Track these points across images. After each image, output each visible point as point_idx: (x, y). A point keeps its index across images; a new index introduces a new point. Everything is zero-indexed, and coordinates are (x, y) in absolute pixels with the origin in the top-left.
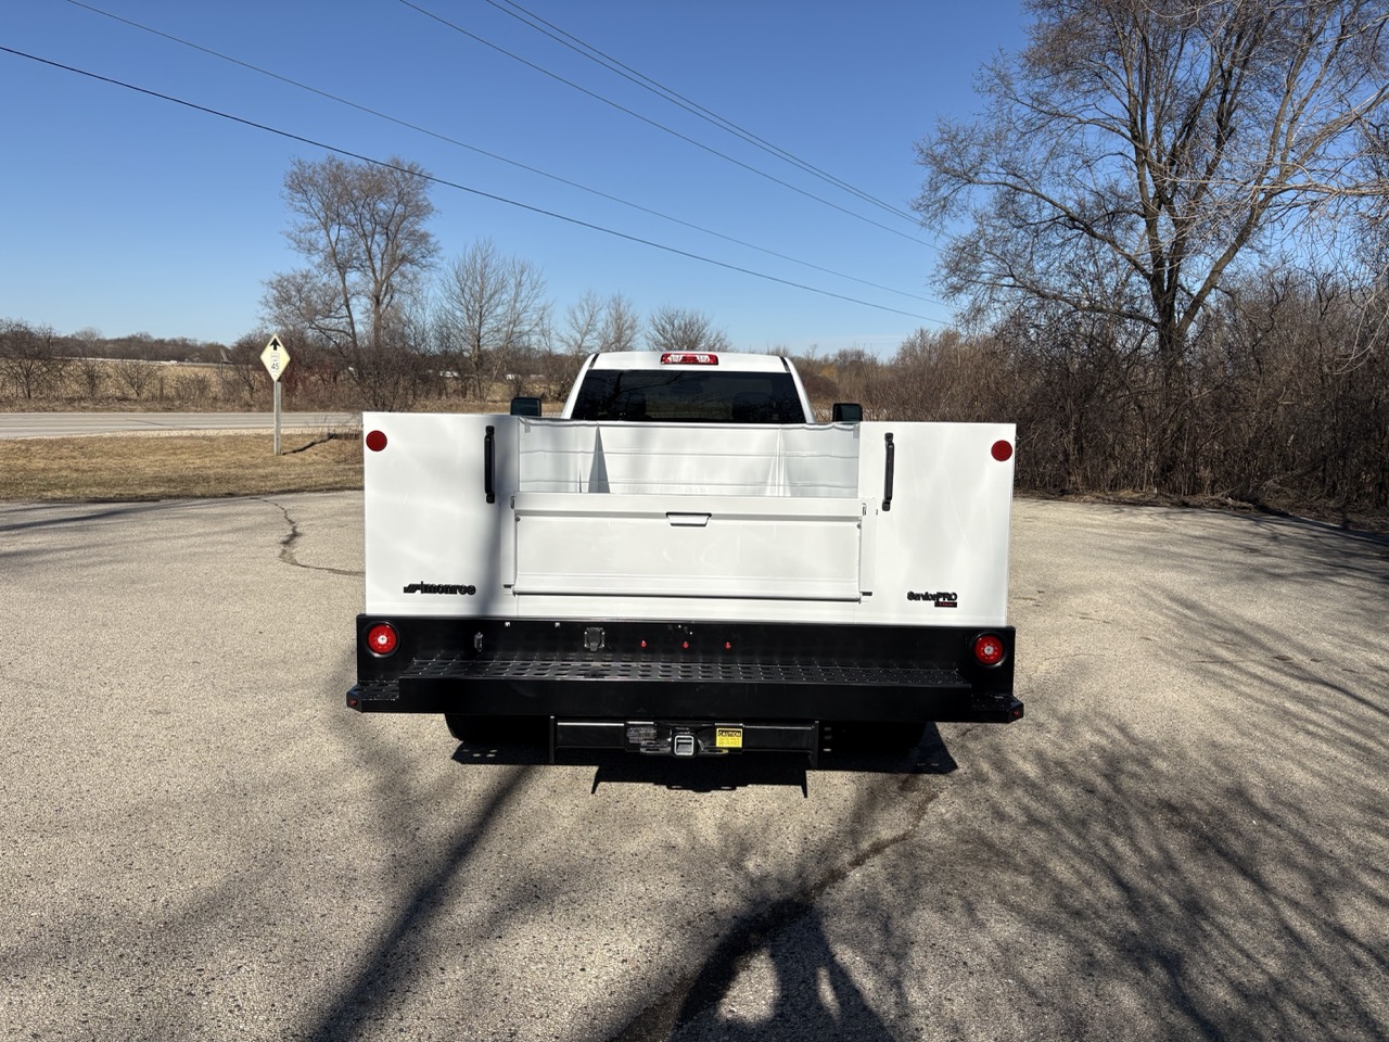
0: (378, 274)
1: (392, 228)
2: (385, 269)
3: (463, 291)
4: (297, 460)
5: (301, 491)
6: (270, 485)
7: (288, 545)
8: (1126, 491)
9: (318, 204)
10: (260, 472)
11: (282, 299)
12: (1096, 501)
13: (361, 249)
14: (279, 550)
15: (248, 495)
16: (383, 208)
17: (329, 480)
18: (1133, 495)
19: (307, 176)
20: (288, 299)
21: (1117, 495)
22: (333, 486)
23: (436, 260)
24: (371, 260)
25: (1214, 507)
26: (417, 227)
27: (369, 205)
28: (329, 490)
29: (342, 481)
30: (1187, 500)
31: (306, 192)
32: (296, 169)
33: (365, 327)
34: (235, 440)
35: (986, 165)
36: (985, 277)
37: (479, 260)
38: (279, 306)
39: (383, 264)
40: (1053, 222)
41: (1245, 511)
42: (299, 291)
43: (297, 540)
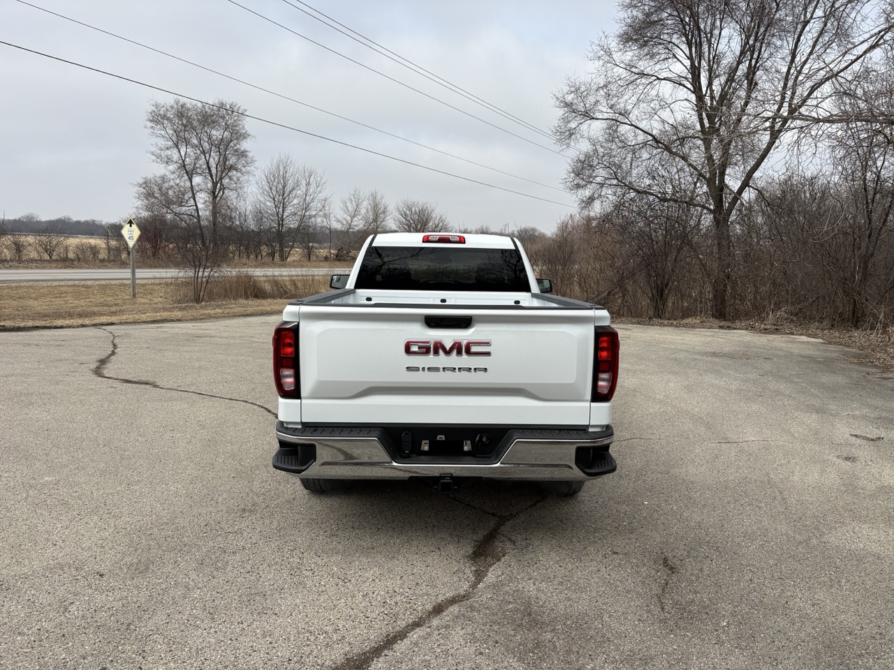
0: (214, 178)
1: (222, 147)
2: (219, 174)
3: (271, 189)
4: (147, 301)
5: (134, 323)
6: (114, 319)
7: (103, 362)
8: (690, 319)
9: (171, 132)
10: (113, 309)
11: (149, 195)
12: (671, 325)
13: (202, 161)
14: (94, 366)
15: (95, 325)
16: (216, 134)
17: (158, 314)
18: (696, 321)
19: (162, 113)
20: (153, 195)
21: (686, 321)
22: (159, 318)
23: (253, 168)
24: (209, 168)
25: (747, 329)
26: (238, 146)
27: (206, 132)
28: (154, 322)
29: (166, 315)
30: (730, 324)
31: (163, 124)
32: (154, 108)
33: (205, 212)
34: (105, 288)
35: (600, 108)
36: (599, 179)
37: (281, 168)
38: (147, 199)
39: (217, 171)
40: (645, 144)
41: (766, 331)
42: (160, 189)
43: (112, 357)
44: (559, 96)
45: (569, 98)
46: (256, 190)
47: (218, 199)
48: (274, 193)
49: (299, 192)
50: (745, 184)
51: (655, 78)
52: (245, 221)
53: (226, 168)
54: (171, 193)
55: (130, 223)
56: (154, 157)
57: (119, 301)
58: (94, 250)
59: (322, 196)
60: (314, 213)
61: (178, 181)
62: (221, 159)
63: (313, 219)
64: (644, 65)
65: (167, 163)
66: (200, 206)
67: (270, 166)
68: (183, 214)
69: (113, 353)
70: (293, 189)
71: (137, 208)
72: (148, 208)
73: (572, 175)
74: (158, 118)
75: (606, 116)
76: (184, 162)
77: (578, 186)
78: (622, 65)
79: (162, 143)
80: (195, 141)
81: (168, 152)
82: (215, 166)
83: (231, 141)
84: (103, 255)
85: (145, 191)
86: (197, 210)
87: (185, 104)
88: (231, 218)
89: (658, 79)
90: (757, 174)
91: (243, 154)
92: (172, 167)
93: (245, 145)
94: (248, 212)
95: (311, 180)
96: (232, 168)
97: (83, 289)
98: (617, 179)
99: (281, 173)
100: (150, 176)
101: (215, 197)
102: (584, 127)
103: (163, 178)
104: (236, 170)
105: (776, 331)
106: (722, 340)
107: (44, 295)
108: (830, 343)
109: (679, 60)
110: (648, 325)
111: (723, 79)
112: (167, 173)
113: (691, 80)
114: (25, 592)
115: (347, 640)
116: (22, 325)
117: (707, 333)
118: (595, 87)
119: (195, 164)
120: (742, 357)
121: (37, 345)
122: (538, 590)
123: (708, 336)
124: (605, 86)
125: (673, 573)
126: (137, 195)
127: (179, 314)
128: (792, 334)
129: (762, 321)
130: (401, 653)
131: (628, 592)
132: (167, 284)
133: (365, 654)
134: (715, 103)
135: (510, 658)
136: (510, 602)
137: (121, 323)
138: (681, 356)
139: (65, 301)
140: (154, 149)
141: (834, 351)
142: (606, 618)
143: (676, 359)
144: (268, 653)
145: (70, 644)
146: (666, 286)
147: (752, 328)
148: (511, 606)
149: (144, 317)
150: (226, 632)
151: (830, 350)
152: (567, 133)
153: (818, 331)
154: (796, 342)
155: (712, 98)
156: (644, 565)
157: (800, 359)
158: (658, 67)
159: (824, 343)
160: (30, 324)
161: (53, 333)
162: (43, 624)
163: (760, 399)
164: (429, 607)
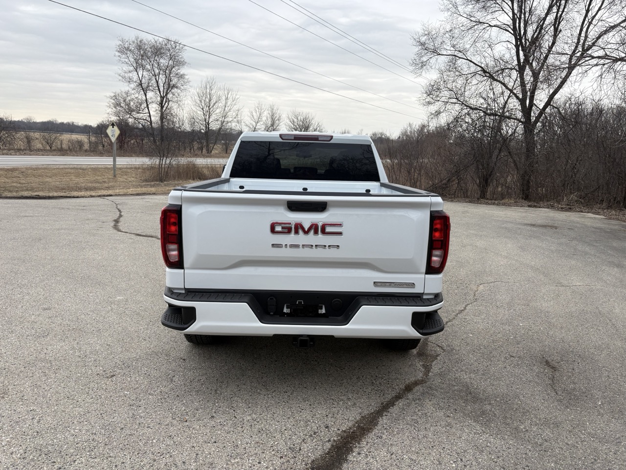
0: (162, 93)
1: (167, 71)
2: (165, 91)
3: (201, 102)
4: (124, 180)
5: (125, 195)
6: (110, 192)
7: (117, 221)
8: (507, 200)
9: (133, 60)
10: (106, 185)
11: (117, 105)
12: (494, 204)
13: (154, 81)
14: (112, 224)
15: (99, 196)
16: (164, 62)
17: (138, 189)
18: (511, 201)
19: (126, 46)
20: (120, 104)
21: (503, 201)
22: (140, 192)
23: (188, 87)
24: (158, 86)
25: (548, 208)
26: (179, 71)
27: (156, 60)
28: (138, 194)
29: (144, 190)
30: (536, 204)
31: (127, 54)
32: (121, 43)
33: (155, 118)
34: (95, 170)
35: (445, 46)
36: (443, 99)
37: (208, 87)
38: (115, 107)
39: (164, 89)
40: (475, 74)
41: (562, 209)
42: (124, 101)
43: (121, 219)
44: (416, 37)
45: (423, 39)
46: (190, 102)
47: (164, 108)
48: (203, 105)
49: (220, 104)
50: (548, 104)
51: (488, 25)
52: (183, 124)
53: (170, 87)
54: (132, 104)
55: (113, 125)
56: (120, 78)
57: (106, 180)
58: (80, 144)
59: (236, 108)
60: (231, 119)
61: (137, 95)
62: (167, 80)
63: (229, 124)
64: (480, 15)
65: (129, 82)
66: (152, 113)
67: (200, 85)
68: (140, 119)
69: (121, 216)
70: (216, 102)
71: (108, 113)
72: (117, 114)
73: (425, 95)
74: (124, 50)
75: (449, 53)
76: (141, 81)
77: (429, 103)
78: (465, 16)
79: (126, 68)
80: (148, 67)
81: (131, 75)
82: (163, 85)
83: (174, 67)
84: (86, 146)
85: (113, 101)
86: (150, 116)
87: (142, 40)
88: (173, 122)
89: (490, 26)
90: (557, 97)
91: (181, 77)
92: (133, 85)
93: (182, 71)
94: (185, 118)
95: (229, 96)
96: (174, 86)
97: (80, 171)
98: (457, 98)
99: (208, 91)
100: (118, 91)
101: (162, 107)
102: (433, 61)
103: (127, 93)
104: (177, 87)
105: (570, 209)
106: (533, 215)
107: (55, 175)
108: (610, 219)
109: (505, 12)
110: (478, 203)
111: (535, 26)
112: (130, 90)
113: (512, 27)
114: (141, 369)
115: (357, 405)
116: (51, 195)
117: (522, 210)
118: (442, 31)
119: (149, 84)
120: (551, 227)
121: (68, 209)
122: (470, 378)
123: (523, 212)
124: (451, 31)
125: (555, 370)
126: (108, 105)
127: (153, 190)
128: (582, 212)
129: (559, 202)
130: (396, 414)
131: (530, 381)
132: (135, 168)
133: (372, 413)
134: (528, 43)
135: (469, 420)
136: (454, 385)
137: (116, 195)
138: (509, 226)
139: (70, 179)
140: (120, 72)
141: (614, 225)
142: (521, 397)
143: (506, 228)
144: (311, 411)
145: (184, 401)
146: (490, 175)
147: (552, 207)
148: (456, 388)
149: (130, 191)
150: (279, 397)
151: (612, 224)
152: (420, 65)
153: (600, 211)
154: (586, 218)
155: (526, 39)
156: (534, 365)
157: (593, 230)
158: (489, 17)
159: (606, 219)
160: (55, 194)
161: (75, 201)
162: (162, 388)
163: (575, 257)
164: (402, 387)
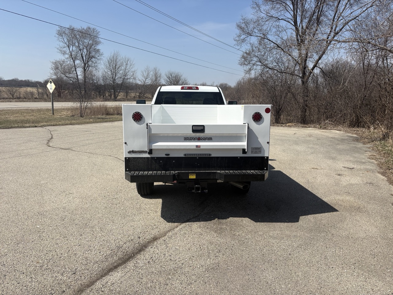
0: (85, 61)
1: (88, 48)
2: (87, 60)
4: (59, 116)
7: (49, 141)
10: (46, 120)
12: (282, 126)
13: (79, 54)
14: (46, 142)
15: (40, 126)
16: (86, 41)
17: (66, 121)
18: (293, 124)
20: (58, 68)
21: (288, 124)
23: (102, 57)
24: (82, 57)
25: (313, 127)
26: (96, 47)
27: (82, 40)
31: (63, 36)
33: (81, 77)
37: (115, 57)
38: (55, 70)
41: (320, 128)
42: (61, 66)
46: (103, 67)
47: (87, 71)
48: (111, 68)
49: (122, 68)
50: (315, 66)
51: (278, 19)
52: (99, 81)
53: (90, 57)
54: (66, 68)
55: (51, 82)
57: (47, 117)
58: (32, 94)
59: (133, 70)
60: (129, 77)
61: (69, 62)
62: (88, 53)
63: (129, 80)
64: (273, 13)
65: (64, 54)
67: (110, 56)
68: (71, 78)
69: (52, 138)
71: (51, 74)
72: (56, 74)
75: (257, 35)
76: (71, 54)
77: (244, 64)
79: (62, 44)
81: (64, 49)
82: (85, 56)
84: (36, 95)
86: (77, 76)
91: (98, 51)
95: (128, 63)
96: (93, 57)
97: (31, 111)
100: (57, 59)
102: (248, 39)
108: (346, 133)
111: (307, 20)
112: (64, 59)
113: (293, 20)
119: (76, 55)
123: (297, 130)
126: (51, 68)
127: (75, 122)
128: (331, 129)
129: (320, 124)
132: (67, 109)
139: (24, 116)
140: (58, 47)
146: (280, 110)
149: (61, 123)
153: (341, 129)
154: (332, 133)
159: (343, 133)
163: (312, 154)
